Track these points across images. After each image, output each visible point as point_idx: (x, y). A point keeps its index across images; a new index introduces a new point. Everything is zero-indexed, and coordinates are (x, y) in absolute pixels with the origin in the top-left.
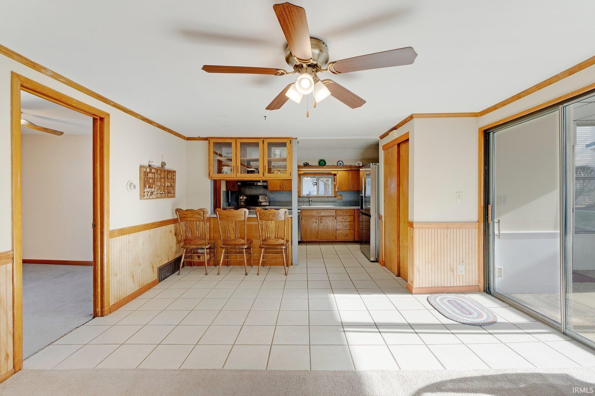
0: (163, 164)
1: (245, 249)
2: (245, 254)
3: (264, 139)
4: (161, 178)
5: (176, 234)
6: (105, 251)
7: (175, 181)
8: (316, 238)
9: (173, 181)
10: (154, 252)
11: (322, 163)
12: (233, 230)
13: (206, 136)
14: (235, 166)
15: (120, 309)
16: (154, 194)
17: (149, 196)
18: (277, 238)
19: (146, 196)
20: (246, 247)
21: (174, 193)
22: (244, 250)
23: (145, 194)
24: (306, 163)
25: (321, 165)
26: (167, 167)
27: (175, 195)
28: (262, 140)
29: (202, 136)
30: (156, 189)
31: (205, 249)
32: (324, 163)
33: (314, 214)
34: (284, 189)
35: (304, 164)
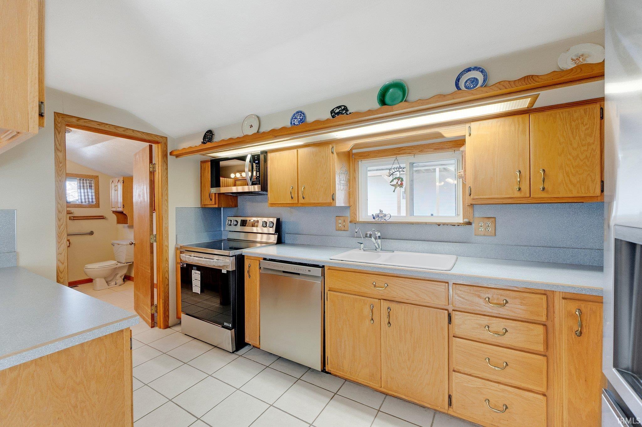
8: (372, 377)
11: (392, 95)
24: (338, 105)
32: (399, 93)
33: (363, 290)
34: (302, 200)
35: (332, 112)
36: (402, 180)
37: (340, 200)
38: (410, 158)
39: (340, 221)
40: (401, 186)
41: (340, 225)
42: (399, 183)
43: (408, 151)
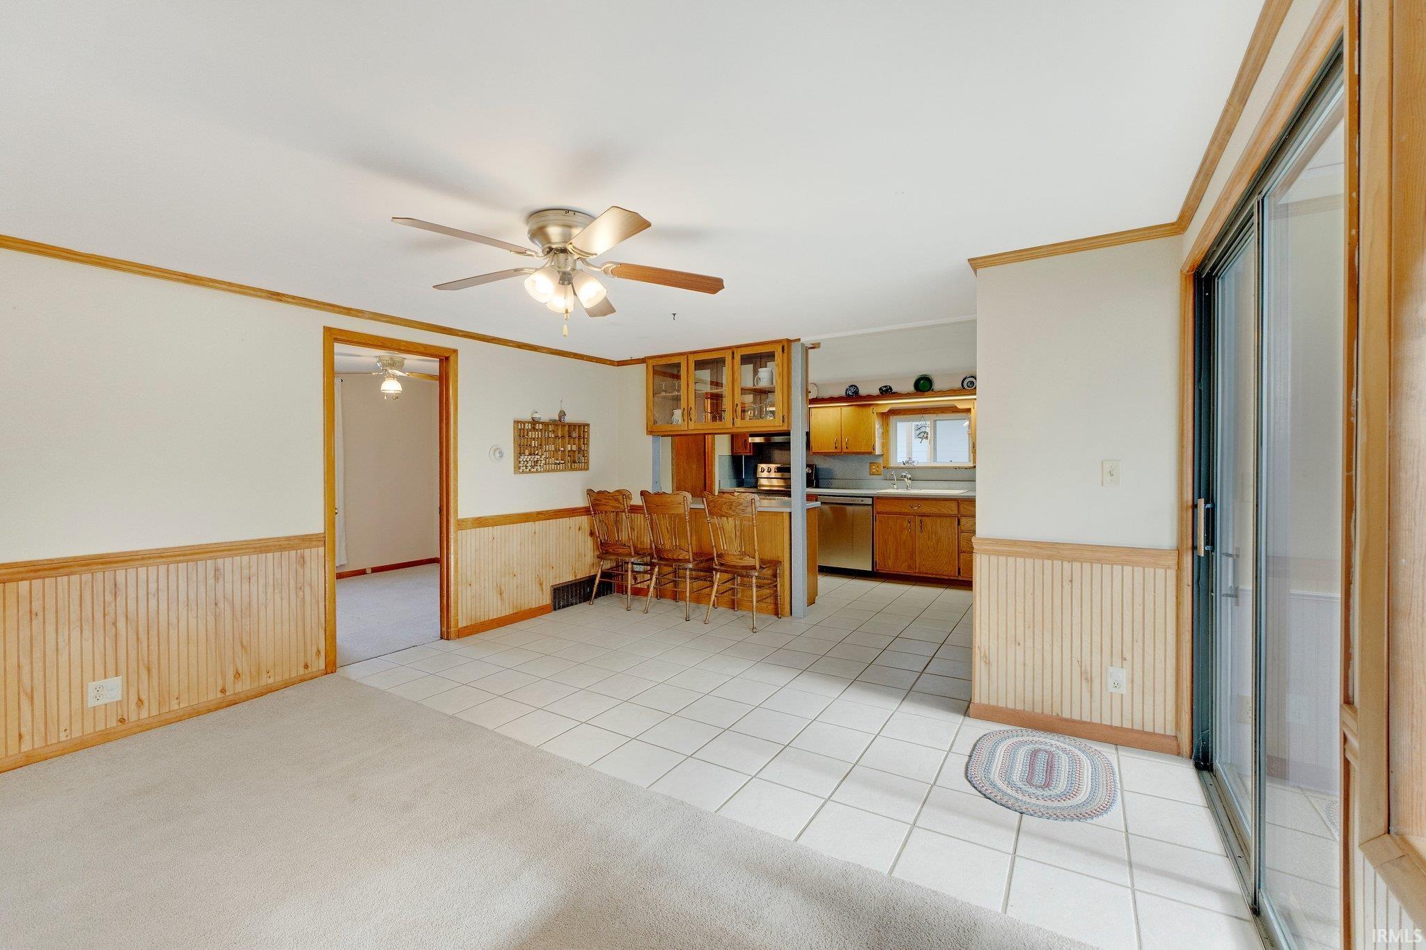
0: (562, 414)
1: (691, 570)
2: (688, 580)
3: (732, 349)
4: (557, 437)
5: (592, 534)
6: (452, 548)
7: (588, 441)
8: (909, 567)
9: (584, 441)
10: (544, 560)
11: (923, 385)
12: (668, 532)
13: (641, 356)
14: (686, 409)
15: (476, 636)
16: (539, 464)
17: (529, 468)
18: (743, 554)
19: (522, 468)
20: (690, 566)
21: (587, 463)
22: (688, 573)
23: (521, 465)
24: (885, 387)
25: (921, 388)
26: (569, 419)
27: (588, 466)
28: (730, 351)
29: (636, 356)
30: (543, 457)
31: (630, 564)
32: (927, 383)
33: (904, 510)
34: (845, 450)
35: (880, 389)
36: (927, 434)
37: (878, 452)
38: (933, 417)
39: (874, 467)
40: (927, 438)
41: (874, 470)
42: (925, 436)
43: (932, 411)
